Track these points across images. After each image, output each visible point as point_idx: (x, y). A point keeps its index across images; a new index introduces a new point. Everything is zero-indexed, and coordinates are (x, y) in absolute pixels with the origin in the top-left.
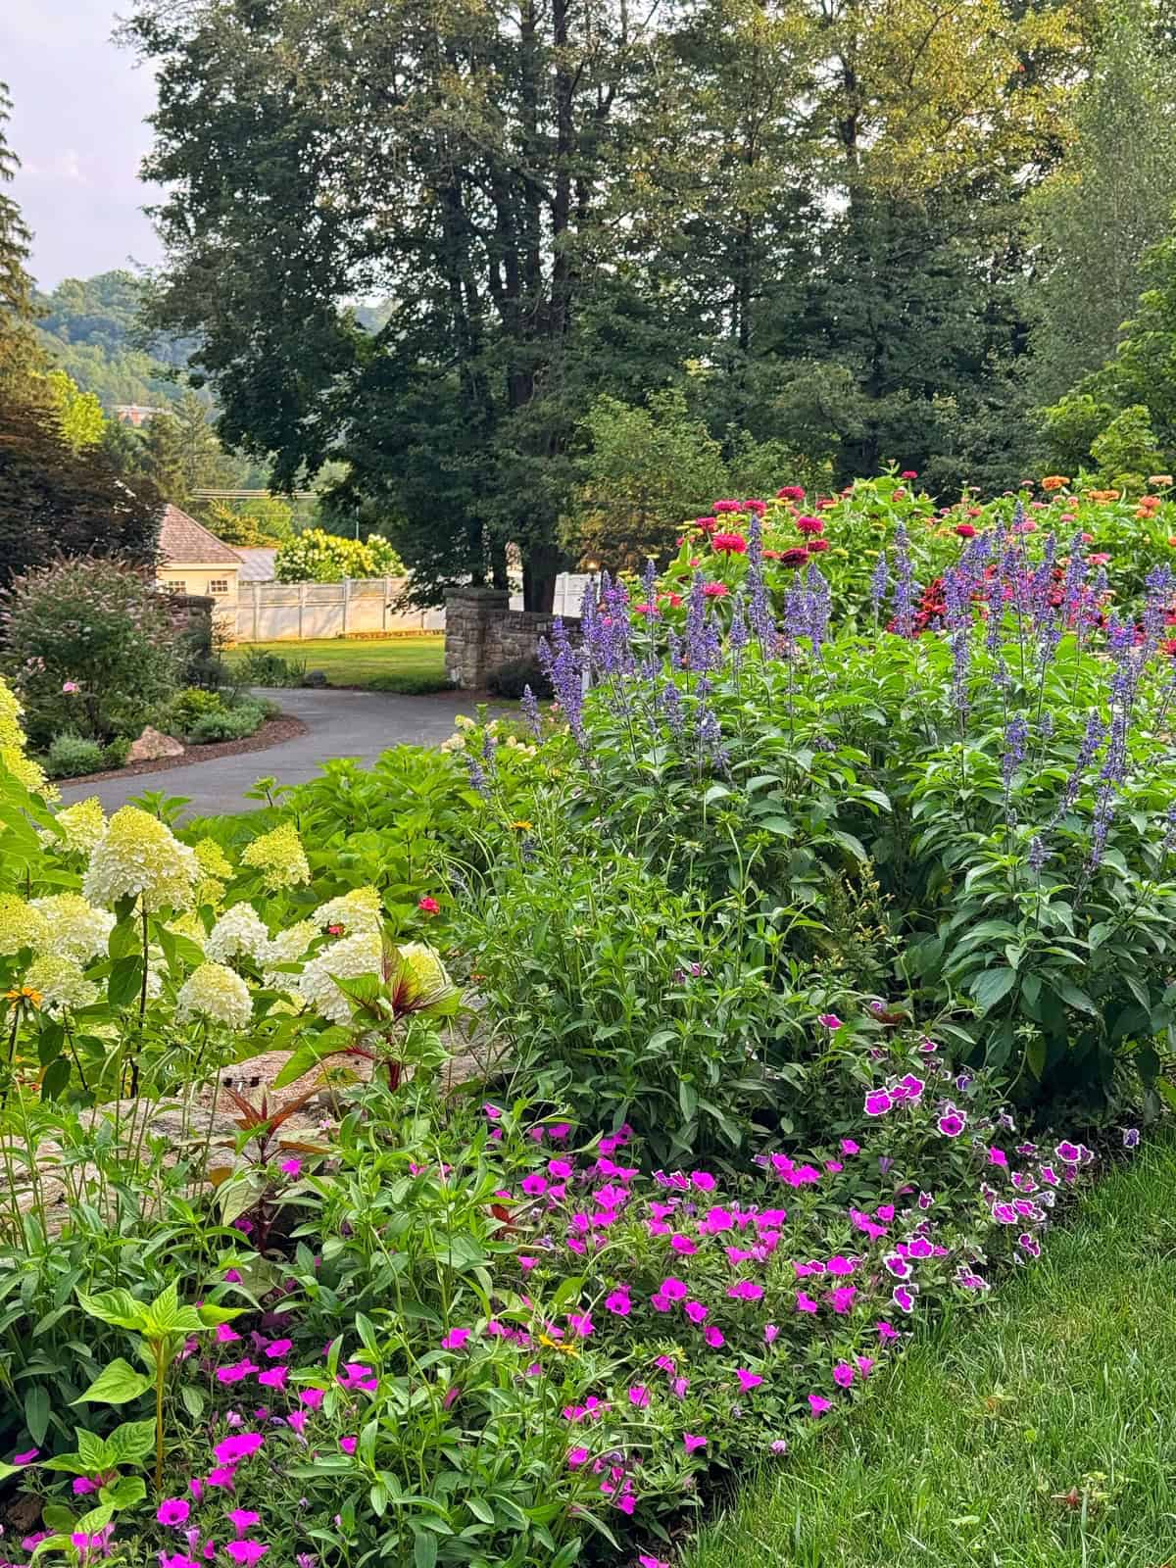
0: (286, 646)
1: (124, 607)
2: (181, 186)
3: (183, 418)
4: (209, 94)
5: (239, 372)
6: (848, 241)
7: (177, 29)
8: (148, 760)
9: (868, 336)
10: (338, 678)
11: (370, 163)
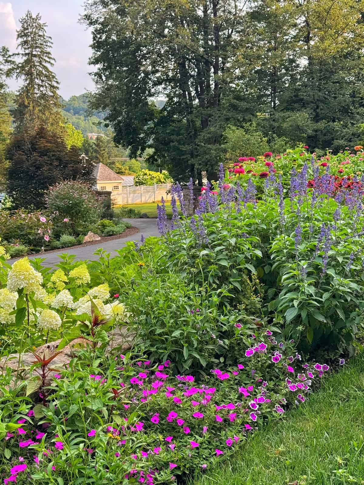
0: (137, 205)
1: (82, 195)
2: (100, 66)
3: (108, 137)
4: (108, 37)
5: (120, 122)
6: (308, 74)
7: (97, 18)
8: (90, 242)
9: (314, 103)
10: (151, 215)
11: (158, 56)
